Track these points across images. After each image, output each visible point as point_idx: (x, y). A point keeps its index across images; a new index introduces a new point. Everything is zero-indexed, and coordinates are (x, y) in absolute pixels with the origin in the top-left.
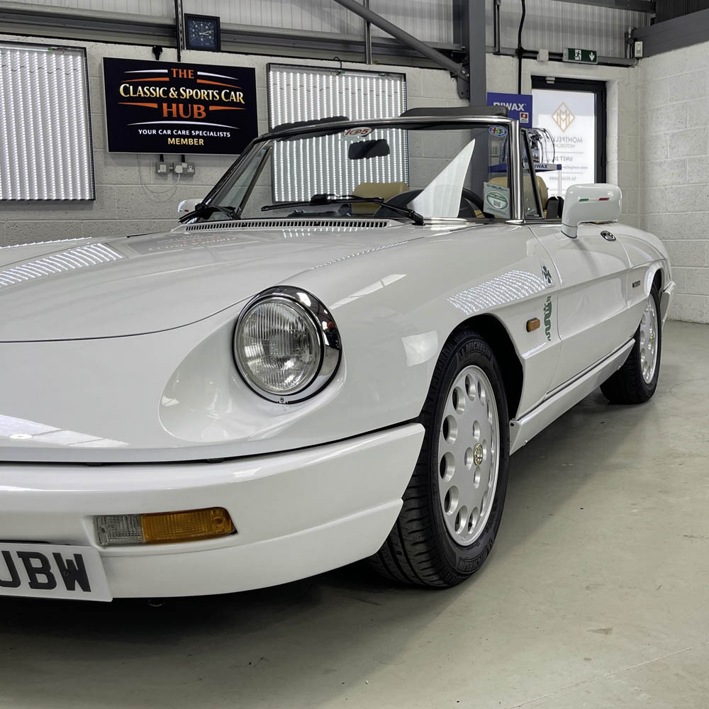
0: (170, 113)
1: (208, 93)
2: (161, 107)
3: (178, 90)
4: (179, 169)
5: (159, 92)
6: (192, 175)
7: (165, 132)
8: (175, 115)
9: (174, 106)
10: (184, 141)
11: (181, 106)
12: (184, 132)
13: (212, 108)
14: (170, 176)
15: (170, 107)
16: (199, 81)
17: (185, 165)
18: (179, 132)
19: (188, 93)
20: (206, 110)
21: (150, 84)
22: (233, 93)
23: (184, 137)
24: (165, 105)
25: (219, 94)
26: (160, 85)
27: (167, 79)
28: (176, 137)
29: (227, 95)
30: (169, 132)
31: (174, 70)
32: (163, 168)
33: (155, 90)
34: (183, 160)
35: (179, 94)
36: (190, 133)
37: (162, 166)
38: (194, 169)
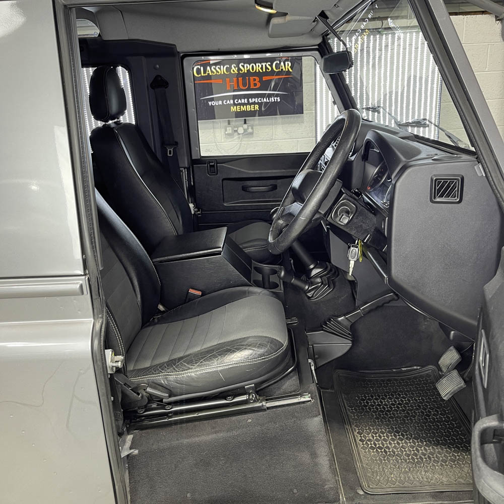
0: (232, 86)
1: (262, 66)
2: (224, 82)
3: (238, 66)
4: (241, 130)
5: (223, 70)
6: (252, 134)
7: (228, 102)
8: (236, 87)
9: (235, 79)
10: (243, 108)
11: (240, 79)
12: (243, 101)
13: (265, 78)
14: (236, 136)
15: (232, 81)
17: (245, 126)
18: (240, 100)
19: (246, 68)
20: (261, 81)
22: (282, 63)
23: (243, 104)
24: (228, 80)
28: (236, 105)
30: (232, 102)
32: (229, 130)
33: (220, 69)
34: (245, 123)
35: (239, 69)
36: (248, 101)
37: (228, 128)
38: (252, 129)
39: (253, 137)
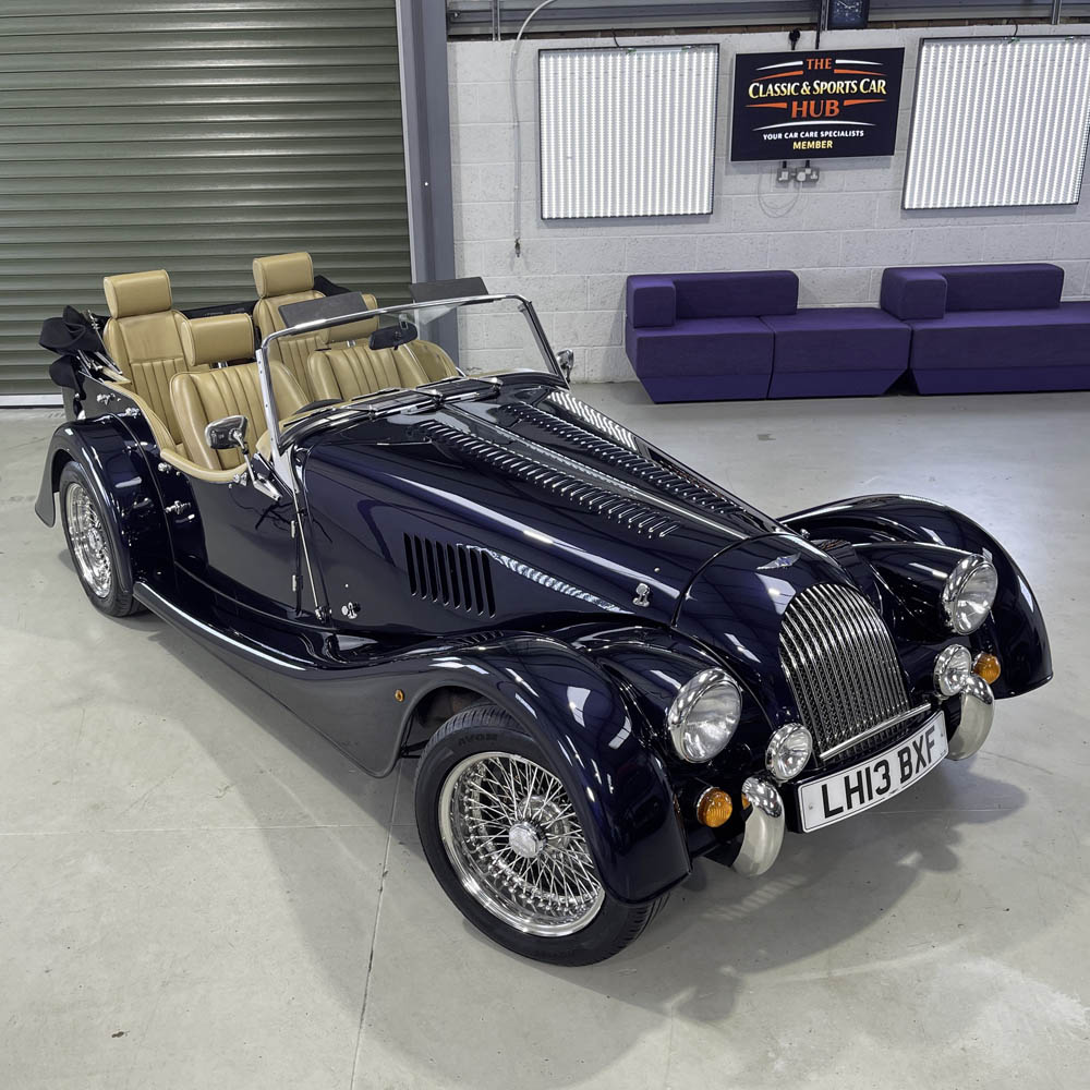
0: (799, 113)
1: (845, 85)
2: (790, 106)
3: (811, 84)
4: (801, 176)
5: (790, 89)
6: (816, 180)
7: (791, 135)
8: (804, 115)
9: (805, 103)
10: (811, 145)
11: (812, 103)
12: (812, 134)
13: (846, 103)
14: (792, 183)
15: (800, 105)
16: (836, 71)
17: (808, 171)
18: (807, 135)
19: (822, 86)
20: (841, 106)
21: (781, 80)
22: (873, 82)
23: (811, 139)
24: (795, 104)
25: (858, 85)
26: (791, 80)
27: (801, 73)
28: (802, 140)
29: (867, 86)
30: (796, 135)
31: (810, 61)
32: (785, 175)
33: (786, 87)
34: (808, 165)
35: (813, 89)
36: (819, 134)
37: (783, 173)
38: (818, 174)
39: (815, 186)
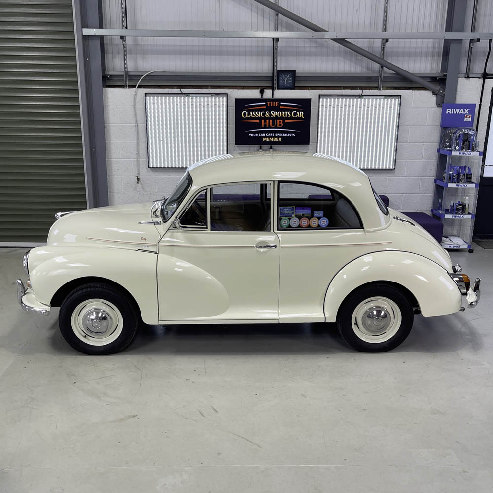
0: (265, 125)
1: (285, 113)
2: (261, 122)
3: (270, 113)
5: (261, 114)
7: (262, 135)
8: (267, 126)
9: (267, 121)
10: (271, 139)
11: (271, 121)
12: (271, 134)
13: (286, 121)
15: (265, 121)
16: (281, 107)
18: (269, 134)
19: (275, 114)
20: (284, 122)
21: (256, 110)
22: (298, 113)
23: (271, 137)
24: (263, 121)
25: (291, 114)
26: (261, 110)
27: (265, 107)
28: (267, 137)
29: (295, 114)
30: (264, 134)
31: (269, 103)
33: (259, 114)
34: (271, 148)
35: (271, 115)
36: (275, 135)
